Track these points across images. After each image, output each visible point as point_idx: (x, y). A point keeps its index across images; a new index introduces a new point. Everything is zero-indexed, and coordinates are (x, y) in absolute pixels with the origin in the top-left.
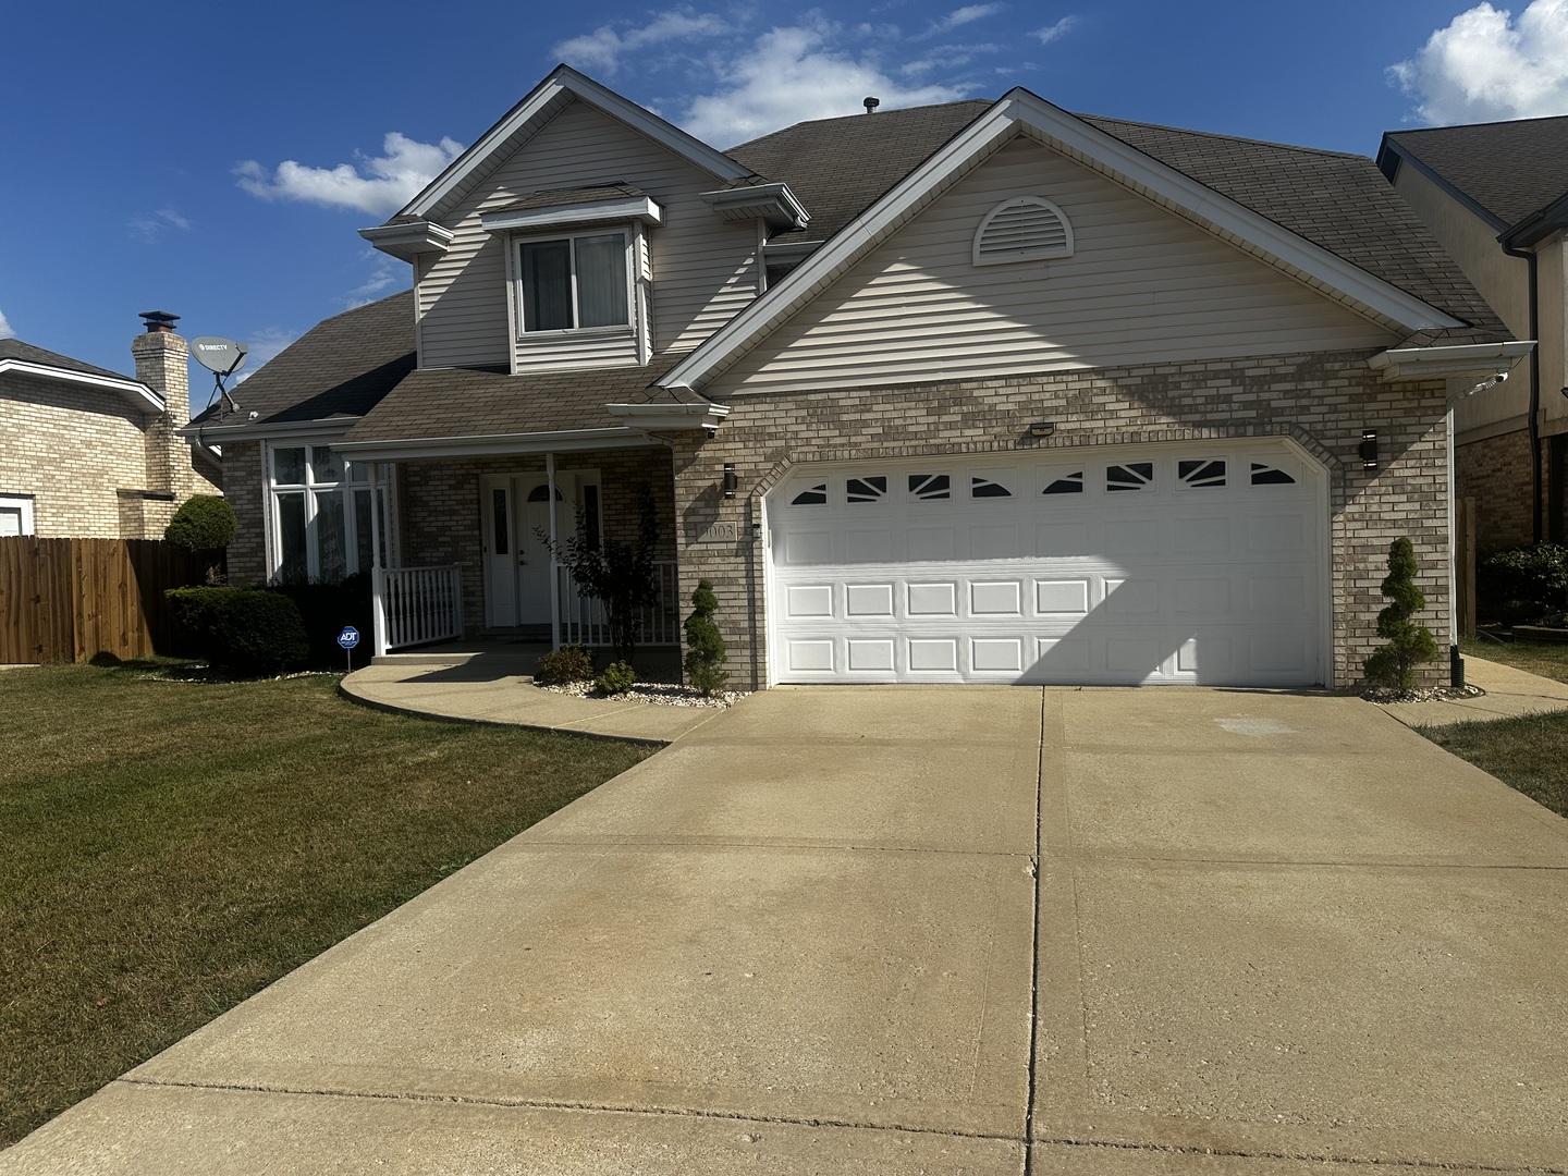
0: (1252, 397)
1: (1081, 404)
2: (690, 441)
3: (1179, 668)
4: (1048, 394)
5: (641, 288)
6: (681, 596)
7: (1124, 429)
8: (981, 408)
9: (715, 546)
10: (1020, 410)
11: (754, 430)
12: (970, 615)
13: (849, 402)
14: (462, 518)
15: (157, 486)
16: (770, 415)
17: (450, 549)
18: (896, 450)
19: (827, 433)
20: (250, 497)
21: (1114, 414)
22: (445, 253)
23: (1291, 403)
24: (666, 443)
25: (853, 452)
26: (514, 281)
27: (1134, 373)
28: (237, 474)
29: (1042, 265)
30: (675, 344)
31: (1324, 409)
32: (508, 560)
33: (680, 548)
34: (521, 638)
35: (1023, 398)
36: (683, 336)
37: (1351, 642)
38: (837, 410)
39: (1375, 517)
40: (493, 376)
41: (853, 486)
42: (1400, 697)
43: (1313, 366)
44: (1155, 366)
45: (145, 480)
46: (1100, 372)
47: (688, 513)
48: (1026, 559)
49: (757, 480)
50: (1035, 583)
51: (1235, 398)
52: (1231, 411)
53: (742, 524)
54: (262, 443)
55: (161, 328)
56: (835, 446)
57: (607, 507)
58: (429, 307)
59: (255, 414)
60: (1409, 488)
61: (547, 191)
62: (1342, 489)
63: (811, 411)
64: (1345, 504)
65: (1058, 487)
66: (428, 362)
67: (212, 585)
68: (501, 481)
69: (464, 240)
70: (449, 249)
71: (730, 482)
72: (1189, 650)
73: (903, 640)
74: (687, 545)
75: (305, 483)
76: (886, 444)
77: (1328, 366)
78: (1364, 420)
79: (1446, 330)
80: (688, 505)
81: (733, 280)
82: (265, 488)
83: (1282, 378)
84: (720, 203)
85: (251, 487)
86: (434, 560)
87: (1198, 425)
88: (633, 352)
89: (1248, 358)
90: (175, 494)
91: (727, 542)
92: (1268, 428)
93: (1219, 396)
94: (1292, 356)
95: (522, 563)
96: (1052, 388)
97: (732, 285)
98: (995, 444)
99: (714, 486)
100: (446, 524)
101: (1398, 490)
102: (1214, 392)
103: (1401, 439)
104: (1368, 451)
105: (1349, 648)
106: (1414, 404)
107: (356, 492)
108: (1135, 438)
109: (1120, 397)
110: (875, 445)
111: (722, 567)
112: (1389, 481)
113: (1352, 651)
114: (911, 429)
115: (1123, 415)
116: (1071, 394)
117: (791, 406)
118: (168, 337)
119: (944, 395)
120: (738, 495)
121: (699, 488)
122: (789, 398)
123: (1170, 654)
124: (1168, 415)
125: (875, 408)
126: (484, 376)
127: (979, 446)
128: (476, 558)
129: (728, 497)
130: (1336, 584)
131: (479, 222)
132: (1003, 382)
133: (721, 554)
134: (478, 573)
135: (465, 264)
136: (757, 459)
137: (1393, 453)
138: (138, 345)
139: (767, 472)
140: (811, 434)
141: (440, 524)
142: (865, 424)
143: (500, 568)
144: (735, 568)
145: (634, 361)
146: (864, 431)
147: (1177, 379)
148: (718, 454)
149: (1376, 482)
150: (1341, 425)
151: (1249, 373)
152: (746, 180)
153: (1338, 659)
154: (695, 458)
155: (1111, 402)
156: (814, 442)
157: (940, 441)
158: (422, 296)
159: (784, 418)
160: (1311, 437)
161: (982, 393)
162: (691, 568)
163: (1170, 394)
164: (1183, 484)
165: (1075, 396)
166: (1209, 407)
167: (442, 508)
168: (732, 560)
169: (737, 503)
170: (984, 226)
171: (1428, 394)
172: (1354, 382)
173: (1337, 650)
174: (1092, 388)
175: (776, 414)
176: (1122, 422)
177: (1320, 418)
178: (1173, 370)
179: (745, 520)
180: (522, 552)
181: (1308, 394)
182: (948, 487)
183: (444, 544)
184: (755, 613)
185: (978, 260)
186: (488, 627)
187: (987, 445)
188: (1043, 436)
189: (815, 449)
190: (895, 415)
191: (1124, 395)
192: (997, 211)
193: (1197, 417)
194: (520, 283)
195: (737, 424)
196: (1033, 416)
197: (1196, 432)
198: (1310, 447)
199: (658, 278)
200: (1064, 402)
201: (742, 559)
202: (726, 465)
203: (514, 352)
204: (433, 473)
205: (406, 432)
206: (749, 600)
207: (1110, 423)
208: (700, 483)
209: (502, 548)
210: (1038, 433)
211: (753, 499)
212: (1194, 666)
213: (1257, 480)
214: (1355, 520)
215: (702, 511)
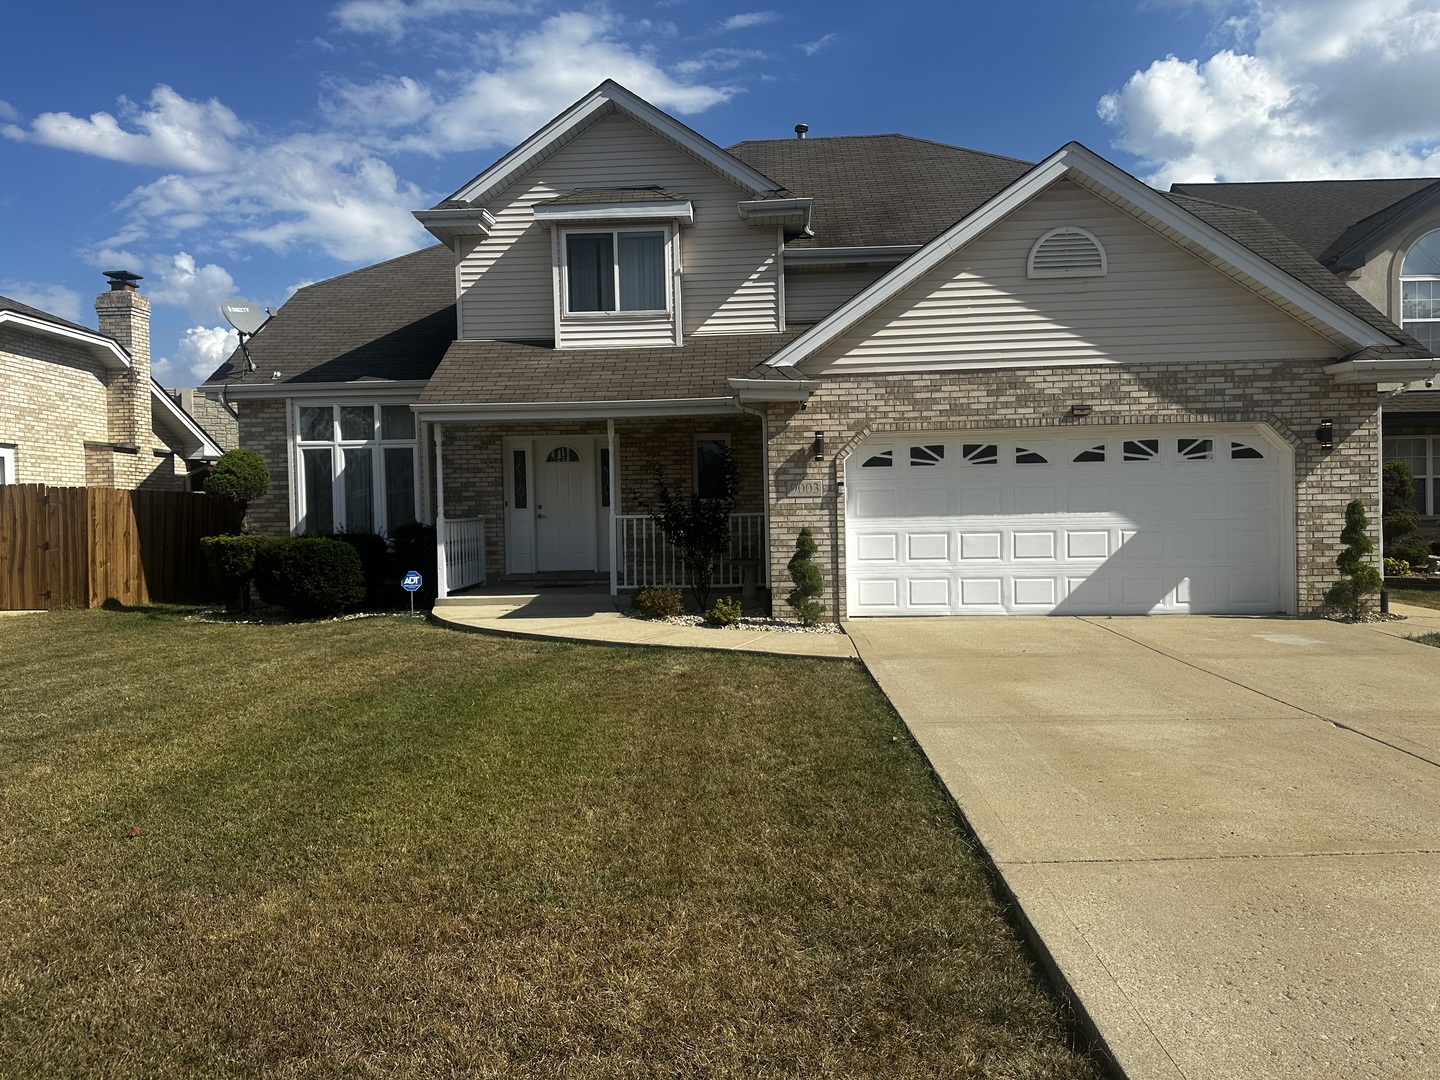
0: (1240, 391)
1: (1111, 391)
2: (783, 411)
3: (1176, 601)
4: (1086, 383)
5: (678, 279)
6: (772, 543)
7: (1144, 413)
8: (1032, 391)
9: (803, 501)
10: (1063, 394)
11: (839, 404)
12: (1013, 559)
13: (922, 383)
14: (486, 475)
15: (119, 439)
16: (854, 392)
17: (474, 503)
18: (962, 424)
19: (902, 408)
20: (268, 451)
21: (1137, 401)
22: (487, 237)
23: (1268, 397)
24: (757, 413)
25: (925, 424)
26: (560, 267)
27: (1153, 369)
28: (253, 429)
29: (1082, 281)
30: (702, 329)
31: (1292, 402)
32: (528, 514)
33: (772, 502)
34: (542, 583)
35: (1066, 385)
36: (709, 322)
37: (1310, 579)
38: (911, 390)
39: (1328, 485)
40: (538, 350)
41: (916, 453)
42: (1355, 619)
43: (1284, 370)
44: (1168, 365)
45: (106, 433)
46: (1126, 368)
47: (779, 472)
48: (1059, 514)
49: (841, 446)
50: (1066, 533)
51: (1227, 392)
52: (1224, 401)
53: (827, 482)
54: (288, 402)
55: (127, 287)
56: (909, 419)
57: (624, 468)
58: (470, 284)
59: (279, 374)
60: (1352, 464)
61: (587, 189)
62: (1304, 464)
63: (889, 390)
64: (1307, 475)
65: (1085, 457)
66: (468, 334)
67: (247, 534)
68: (524, 443)
69: (506, 226)
70: (490, 234)
71: (818, 447)
72: (1184, 587)
73: (956, 581)
74: (778, 499)
75: (333, 440)
76: (952, 419)
77: (1295, 370)
78: (1320, 412)
79: (1387, 347)
80: (779, 465)
81: (755, 276)
82: (290, 444)
83: (1261, 378)
84: (755, 211)
85: (270, 443)
86: (457, 513)
87: (1200, 411)
88: (669, 334)
89: (1237, 362)
90: (139, 448)
91: (814, 497)
92: (1252, 415)
93: (1215, 390)
94: (1269, 361)
95: (540, 516)
96: (1089, 377)
97: (754, 281)
98: (1044, 421)
99: (803, 450)
100: (470, 480)
101: (1344, 465)
102: (1211, 386)
103: (1347, 427)
104: (1324, 435)
105: (1308, 583)
106: (1356, 401)
107: (386, 450)
108: (1154, 420)
109: (1141, 387)
110: (943, 419)
111: (809, 519)
112: (1337, 458)
113: (1311, 586)
114: (974, 406)
115: (1144, 401)
116: (1103, 383)
117: (871, 385)
118: (135, 296)
119: (1003, 380)
120: (826, 458)
121: (789, 451)
122: (870, 379)
123: (1172, 589)
124: (1177, 403)
125: (943, 388)
126: (528, 349)
127: (1031, 422)
128: (499, 511)
129: (818, 459)
130: (1300, 535)
131: (532, 211)
132: (1050, 372)
133: (807, 507)
134: (500, 525)
135: (506, 248)
136: (841, 428)
137: (1341, 437)
138: (103, 303)
139: (850, 439)
140: (889, 409)
141: (465, 480)
142: (936, 401)
143: (520, 522)
144: (818, 520)
145: (670, 341)
146: (934, 407)
147: (1184, 375)
148: (807, 423)
149: (1328, 459)
150: (1304, 415)
151: (1237, 373)
152: (775, 193)
153: (1301, 592)
154: (787, 426)
155: (1134, 390)
156: (890, 415)
157: (997, 417)
158: (463, 274)
159: (866, 395)
160: (1283, 424)
161: (1033, 379)
162: (782, 519)
163: (1179, 387)
164: (1181, 457)
165: (1107, 385)
166: (1208, 398)
167: (466, 466)
168: (818, 512)
169: (823, 464)
170: (1037, 247)
171: (1365, 394)
172: (1313, 382)
173: (1301, 585)
174: (1120, 379)
175: (858, 391)
176: (1143, 407)
177: (1289, 409)
178: (1181, 368)
179: (830, 479)
180: (540, 507)
181: (1280, 391)
182: (996, 455)
183: (467, 499)
184: (837, 557)
185: (1032, 274)
186: (508, 573)
187: (1037, 422)
188: (1082, 416)
189: (892, 421)
190: (960, 395)
191: (1145, 386)
192: (1047, 236)
193: (1199, 405)
194: (565, 269)
195: (824, 399)
196: (1073, 399)
197: (1199, 417)
198: (1282, 431)
199: (687, 271)
200: (1098, 389)
201: (826, 512)
202: (817, 433)
203: (558, 328)
204: (458, 434)
205: (480, 397)
206: (832, 546)
207: (1134, 407)
208: (790, 447)
209: (521, 502)
210: (1077, 414)
211: (838, 462)
212: (1187, 599)
213: (1235, 455)
214: (1313, 487)
215: (791, 471)
